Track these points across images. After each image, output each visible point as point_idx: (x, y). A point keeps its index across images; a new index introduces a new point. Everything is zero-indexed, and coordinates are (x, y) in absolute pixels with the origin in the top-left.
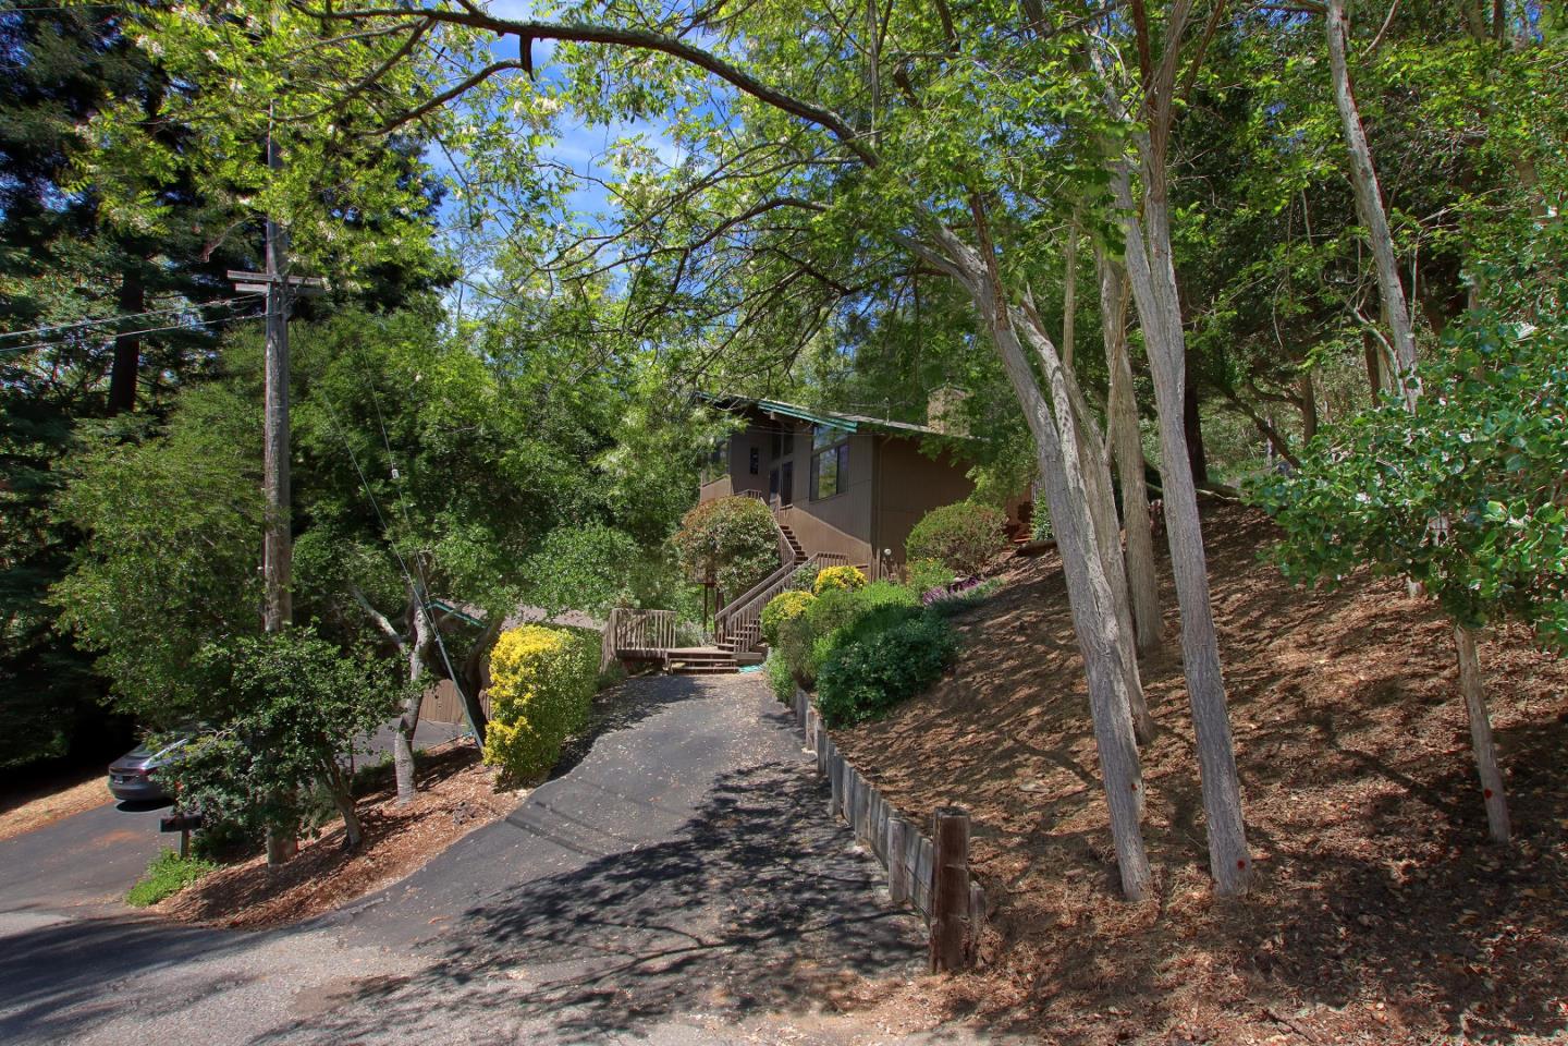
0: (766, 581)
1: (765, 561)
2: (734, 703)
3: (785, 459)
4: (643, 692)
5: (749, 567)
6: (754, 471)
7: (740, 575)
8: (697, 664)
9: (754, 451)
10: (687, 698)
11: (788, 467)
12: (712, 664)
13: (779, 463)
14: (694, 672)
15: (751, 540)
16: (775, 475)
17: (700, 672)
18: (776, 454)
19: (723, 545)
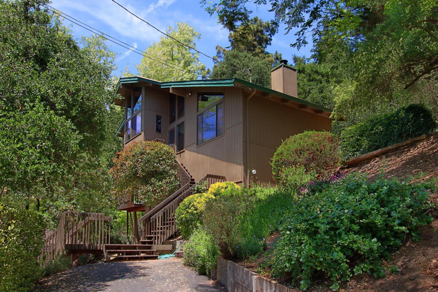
0: (172, 196)
1: (171, 183)
2: (164, 279)
3: (178, 122)
4: (85, 275)
5: (161, 186)
6: (158, 130)
7: (154, 192)
8: (127, 253)
9: (158, 118)
10: (123, 277)
11: (181, 126)
12: (138, 253)
13: (175, 125)
14: (125, 259)
15: (161, 168)
16: (172, 132)
17: (130, 259)
18: (172, 120)
19: (143, 171)
